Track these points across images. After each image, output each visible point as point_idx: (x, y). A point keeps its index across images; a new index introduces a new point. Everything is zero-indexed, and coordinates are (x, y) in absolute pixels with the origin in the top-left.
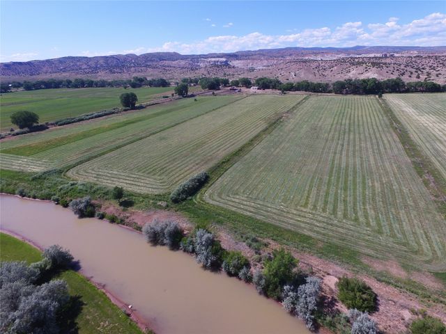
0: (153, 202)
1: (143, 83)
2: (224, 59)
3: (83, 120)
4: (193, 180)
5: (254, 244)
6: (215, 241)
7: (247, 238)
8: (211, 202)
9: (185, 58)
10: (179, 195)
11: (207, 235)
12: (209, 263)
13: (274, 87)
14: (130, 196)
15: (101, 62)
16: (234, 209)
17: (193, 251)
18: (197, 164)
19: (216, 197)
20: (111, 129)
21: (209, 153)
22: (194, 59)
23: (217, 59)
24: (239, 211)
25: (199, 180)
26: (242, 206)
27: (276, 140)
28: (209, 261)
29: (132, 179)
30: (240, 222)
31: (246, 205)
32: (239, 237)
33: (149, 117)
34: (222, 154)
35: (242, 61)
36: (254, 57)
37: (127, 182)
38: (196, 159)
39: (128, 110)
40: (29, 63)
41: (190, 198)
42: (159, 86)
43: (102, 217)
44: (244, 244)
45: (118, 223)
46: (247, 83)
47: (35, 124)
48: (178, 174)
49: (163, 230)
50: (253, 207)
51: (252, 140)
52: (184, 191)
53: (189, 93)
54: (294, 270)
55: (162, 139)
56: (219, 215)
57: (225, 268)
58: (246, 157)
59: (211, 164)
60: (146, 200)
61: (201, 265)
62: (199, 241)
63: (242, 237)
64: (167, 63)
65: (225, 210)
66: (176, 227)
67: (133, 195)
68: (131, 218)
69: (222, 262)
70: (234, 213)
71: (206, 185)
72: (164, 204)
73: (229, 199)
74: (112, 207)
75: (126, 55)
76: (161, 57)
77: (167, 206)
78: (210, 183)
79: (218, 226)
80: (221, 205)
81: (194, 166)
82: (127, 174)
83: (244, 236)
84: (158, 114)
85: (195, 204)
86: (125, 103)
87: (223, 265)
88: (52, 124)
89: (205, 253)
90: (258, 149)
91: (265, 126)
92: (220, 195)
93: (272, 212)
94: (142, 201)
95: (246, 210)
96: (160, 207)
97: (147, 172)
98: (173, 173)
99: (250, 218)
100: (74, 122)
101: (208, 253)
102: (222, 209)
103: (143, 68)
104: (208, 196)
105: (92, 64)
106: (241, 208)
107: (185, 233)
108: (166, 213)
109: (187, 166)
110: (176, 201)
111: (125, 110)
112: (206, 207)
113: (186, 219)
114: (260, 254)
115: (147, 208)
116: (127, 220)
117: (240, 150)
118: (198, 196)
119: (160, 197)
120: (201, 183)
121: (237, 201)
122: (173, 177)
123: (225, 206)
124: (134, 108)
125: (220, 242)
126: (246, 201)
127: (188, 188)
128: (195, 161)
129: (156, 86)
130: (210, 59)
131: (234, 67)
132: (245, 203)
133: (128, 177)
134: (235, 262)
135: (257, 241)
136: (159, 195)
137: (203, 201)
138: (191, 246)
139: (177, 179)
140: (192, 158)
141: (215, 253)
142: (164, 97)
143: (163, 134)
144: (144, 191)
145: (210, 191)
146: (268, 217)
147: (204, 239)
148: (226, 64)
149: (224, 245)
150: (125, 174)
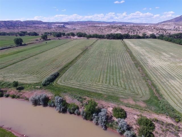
0: (34, 87)
1: (25, 34)
2: (63, 25)
4: (52, 75)
6: (63, 100)
7: (77, 97)
8: (61, 84)
9: (45, 23)
10: (46, 82)
11: (59, 98)
12: (61, 110)
13: (84, 36)
14: (22, 85)
16: (71, 86)
17: (54, 106)
18: (53, 69)
19: (63, 82)
20: (10, 55)
21: (58, 63)
22: (49, 24)
23: (60, 24)
24: (73, 87)
25: (55, 75)
26: (74, 85)
27: (86, 57)
28: (61, 109)
29: (22, 77)
30: (73, 91)
31: (76, 84)
32: (74, 97)
33: (29, 49)
34: (64, 64)
35: (71, 26)
36: (75, 24)
37: (20, 78)
38: (53, 66)
39: (18, 46)
41: (51, 83)
42: (34, 36)
43: (7, 96)
44: (76, 100)
45: (16, 98)
46: (73, 35)
48: (45, 74)
49: (39, 98)
50: (79, 84)
51: (76, 58)
52: (48, 81)
53: (48, 39)
54: (97, 107)
55: (36, 58)
56: (65, 89)
57: (69, 111)
58: (74, 64)
59: (60, 68)
60: (30, 86)
61: (58, 111)
62: (56, 101)
63: (75, 97)
64: (37, 25)
65: (67, 87)
66: (45, 96)
67: (23, 84)
68: (23, 95)
69: (67, 108)
70: (71, 88)
71: (58, 77)
72: (39, 87)
73: (68, 82)
74: (13, 91)
75: (16, 21)
76: (34, 23)
77: (41, 88)
78: (60, 76)
79: (65, 94)
80: (65, 85)
81: (52, 70)
82: (20, 75)
83: (76, 97)
84: (34, 48)
85: (54, 85)
86: (16, 43)
87: (68, 110)
89: (59, 106)
90: (79, 61)
91: (81, 52)
92: (64, 81)
93: (86, 86)
94: (28, 87)
95: (76, 86)
96: (37, 88)
97: (30, 73)
98: (43, 73)
99: (78, 89)
101: (61, 106)
102: (66, 86)
103: (25, 27)
104: (59, 82)
106: (73, 85)
107: (50, 98)
108: (41, 91)
109: (49, 70)
110: (44, 85)
111: (17, 46)
112: (59, 86)
113: (50, 92)
114: (83, 103)
115: (31, 89)
116: (21, 96)
117: (72, 62)
118: (55, 82)
119: (37, 84)
120: (56, 76)
121: (72, 82)
122: (42, 75)
123: (67, 85)
124: (21, 45)
125: (66, 100)
126: (76, 82)
127: (50, 79)
128: (52, 67)
129: (32, 35)
130: (56, 24)
131: (67, 28)
132: (75, 83)
133: (21, 76)
134: (73, 108)
135: (81, 98)
136: (37, 83)
137: (57, 84)
138: (53, 104)
139: (45, 76)
140: (51, 66)
141: (64, 105)
142: (36, 40)
143: (36, 56)
144: (29, 82)
145: (60, 79)
146: (85, 88)
147: (58, 100)
148: (64, 26)
149: (67, 102)
150: (19, 75)
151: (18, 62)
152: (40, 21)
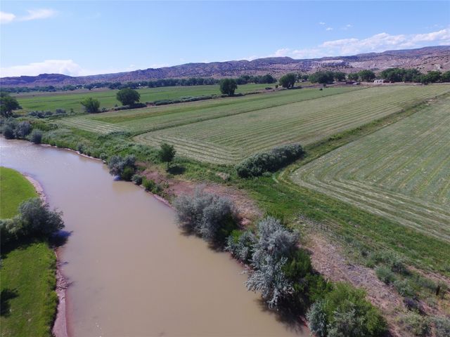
0: (210, 174)
1: (249, 80)
2: (341, 61)
3: (179, 102)
4: (277, 150)
5: (399, 280)
6: (297, 249)
7: (379, 260)
8: (303, 184)
9: (298, 61)
10: (251, 166)
11: (279, 233)
12: (275, 298)
14: (185, 162)
15: (216, 67)
16: (346, 200)
17: (247, 260)
18: (290, 140)
19: (312, 178)
20: (201, 108)
21: (309, 130)
22: (307, 63)
23: (333, 61)
24: (357, 205)
25: (288, 153)
26: (363, 198)
28: (276, 292)
29: (199, 147)
30: (358, 223)
31: (373, 198)
32: (358, 253)
34: (329, 132)
35: (363, 63)
36: (379, 58)
37: (192, 149)
38: (291, 134)
39: (226, 96)
40: (158, 70)
41: (267, 173)
42: (265, 83)
43: (139, 182)
44: (371, 272)
45: (154, 193)
46: (369, 76)
47: (136, 102)
50: (388, 202)
51: (378, 121)
52: (259, 162)
53: (295, 85)
56: (315, 204)
57: (315, 327)
58: (370, 137)
59: (311, 141)
60: (203, 169)
61: (258, 294)
62: (261, 241)
63: (364, 254)
64: (277, 66)
65: (328, 199)
67: (189, 162)
68: (171, 189)
69: (309, 303)
70: (347, 206)
71: (298, 161)
72: (224, 176)
73: (336, 183)
74: (157, 172)
77: (229, 179)
78: (307, 159)
79: (310, 223)
80: (321, 190)
83: (370, 255)
84: (254, 100)
85: (275, 183)
86: (224, 89)
87: (311, 314)
88: (151, 104)
89: (270, 273)
90: (389, 130)
92: (319, 177)
93: (438, 219)
94: (197, 170)
95: (373, 205)
96: (219, 180)
99: (382, 220)
100: (171, 103)
101: (275, 273)
102: (322, 196)
103: (252, 71)
104: (299, 177)
105: (208, 69)
106: (360, 201)
107: (243, 223)
108: (225, 188)
110: (244, 174)
111: (223, 97)
112: (292, 189)
113: (252, 202)
114: (421, 312)
115: (201, 179)
116: (166, 190)
117: (360, 129)
118: (282, 174)
119: (223, 168)
120: (292, 157)
121: (354, 188)
123: (328, 193)
124: (232, 95)
125: (310, 253)
126: (371, 190)
127: (268, 159)
129: (261, 83)
130: (324, 62)
131: (351, 67)
132: (370, 194)
133: (196, 145)
134: (348, 317)
135: (407, 274)
136: (224, 166)
137: (288, 180)
140: (284, 133)
141: (295, 277)
143: (254, 113)
144: (206, 159)
145: (304, 169)
146: (429, 226)
147: (273, 238)
148: (343, 64)
149: (318, 264)
150: (194, 142)
151: (208, 119)
152: (287, 57)
